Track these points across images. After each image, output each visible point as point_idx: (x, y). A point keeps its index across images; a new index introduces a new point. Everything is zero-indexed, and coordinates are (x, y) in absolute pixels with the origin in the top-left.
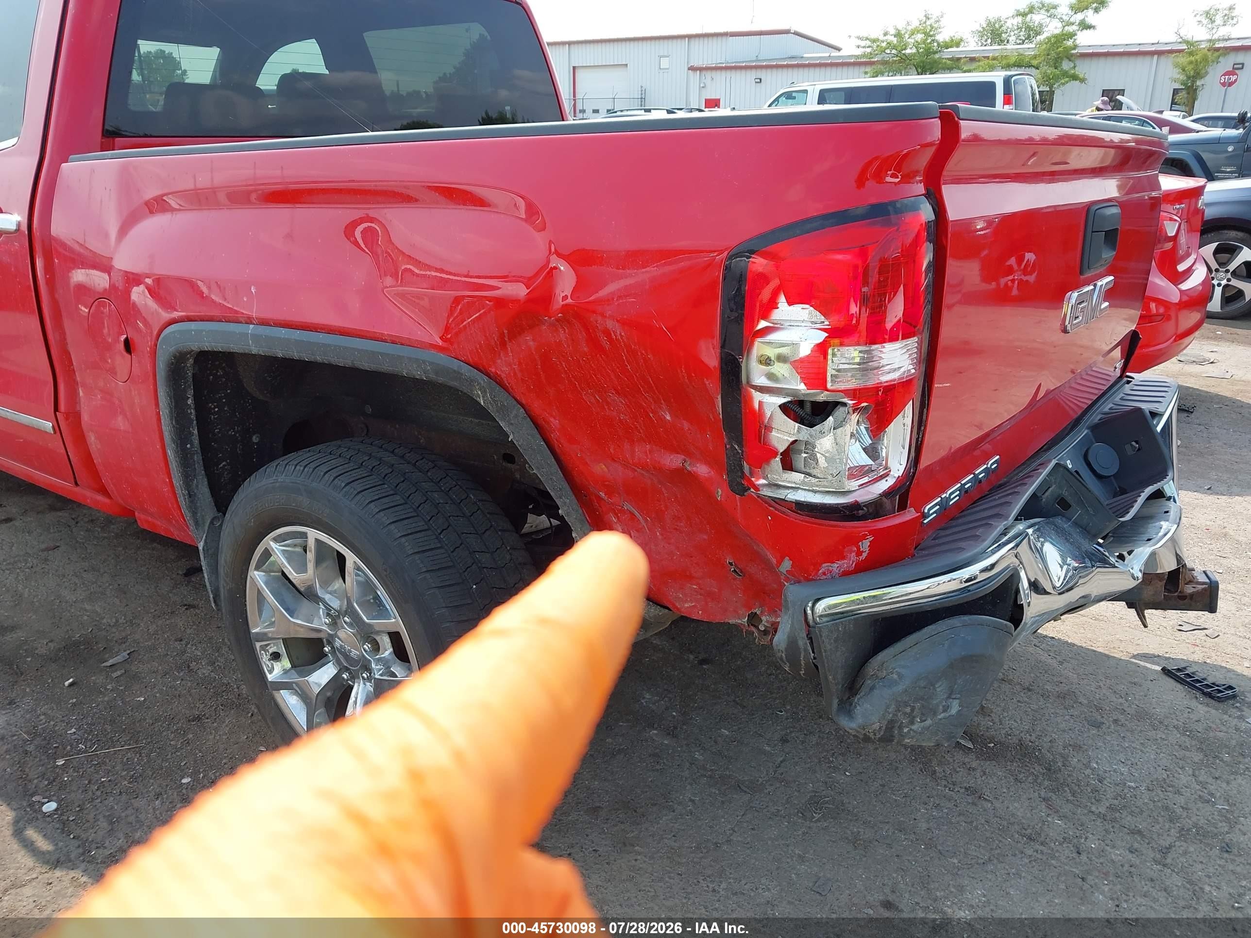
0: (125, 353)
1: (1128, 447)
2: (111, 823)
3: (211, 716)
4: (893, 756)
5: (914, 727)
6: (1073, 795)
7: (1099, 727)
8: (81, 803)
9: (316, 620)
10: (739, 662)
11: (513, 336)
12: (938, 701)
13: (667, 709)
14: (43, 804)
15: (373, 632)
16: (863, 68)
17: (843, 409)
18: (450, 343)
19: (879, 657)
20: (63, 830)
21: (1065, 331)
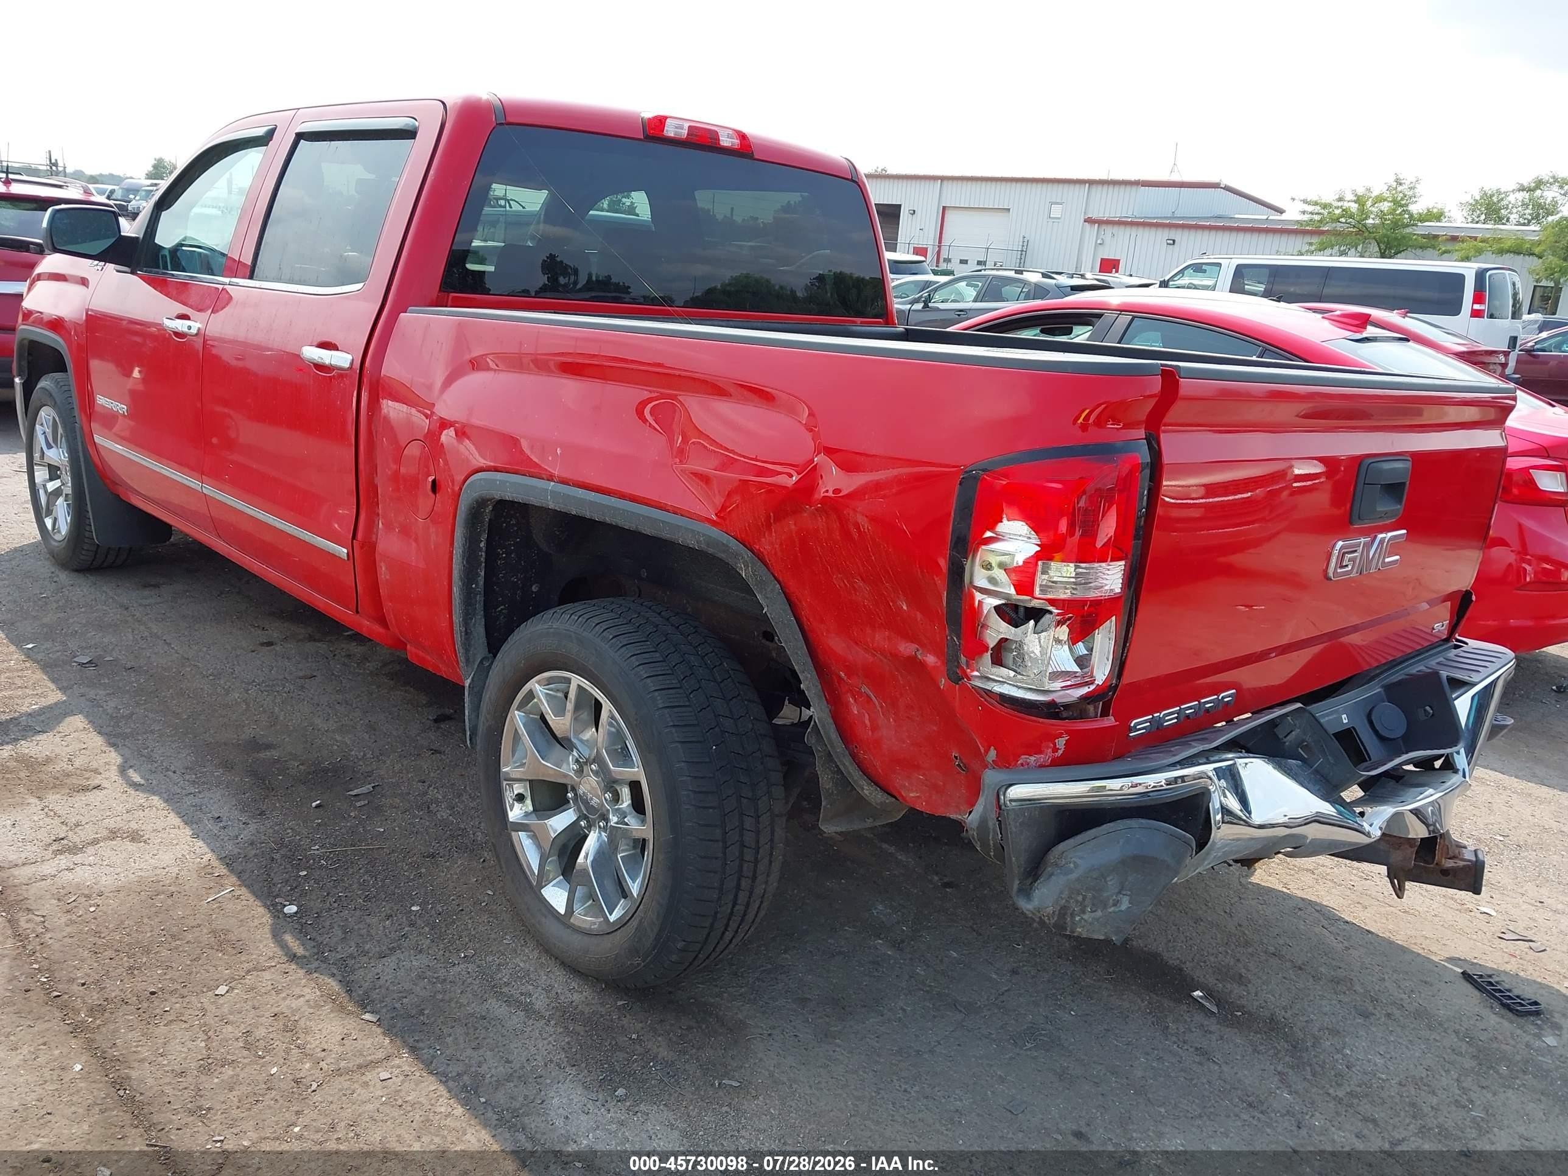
0: (430, 493)
1: (1421, 712)
2: (345, 933)
3: (444, 855)
4: (1126, 1004)
5: (1085, 917)
6: (1314, 1075)
7: (1367, 1017)
8: (319, 911)
9: (565, 766)
10: (986, 892)
11: (777, 519)
12: (1109, 893)
13: (898, 923)
14: (285, 906)
15: (616, 781)
16: (1308, 239)
17: (1048, 616)
18: (723, 518)
19: (1062, 846)
20: (301, 930)
21: (1329, 579)
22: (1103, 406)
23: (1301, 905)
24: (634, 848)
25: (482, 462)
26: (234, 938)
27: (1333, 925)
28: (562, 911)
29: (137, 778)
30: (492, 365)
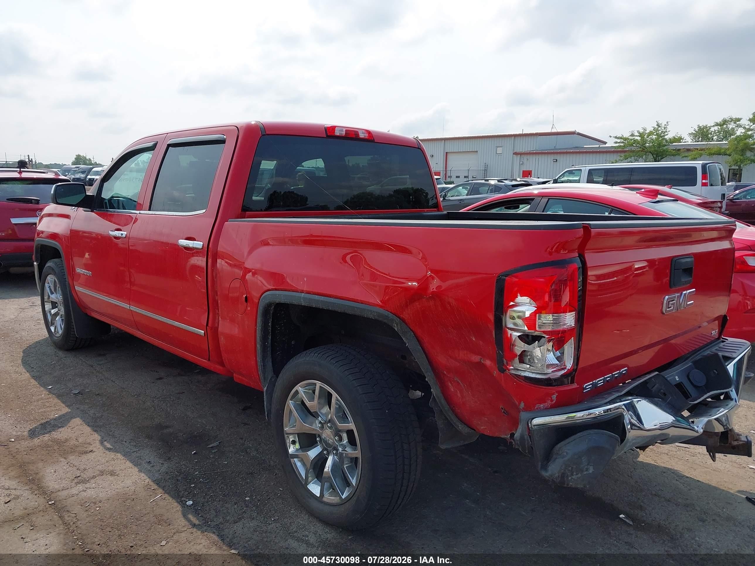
0: (245, 302)
1: (712, 373)
2: (216, 512)
3: (257, 473)
4: (589, 523)
5: (574, 477)
7: (704, 522)
8: (203, 502)
9: (314, 425)
11: (411, 303)
12: (583, 465)
13: (475, 491)
14: (187, 501)
15: (340, 431)
16: (619, 154)
17: (543, 339)
18: (384, 304)
19: (559, 445)
20: (196, 513)
21: (663, 313)
22: (558, 244)
23: (664, 471)
24: (351, 462)
25: (270, 287)
26: (165, 518)
27: (681, 479)
28: (318, 495)
29: (109, 446)
30: (271, 243)
